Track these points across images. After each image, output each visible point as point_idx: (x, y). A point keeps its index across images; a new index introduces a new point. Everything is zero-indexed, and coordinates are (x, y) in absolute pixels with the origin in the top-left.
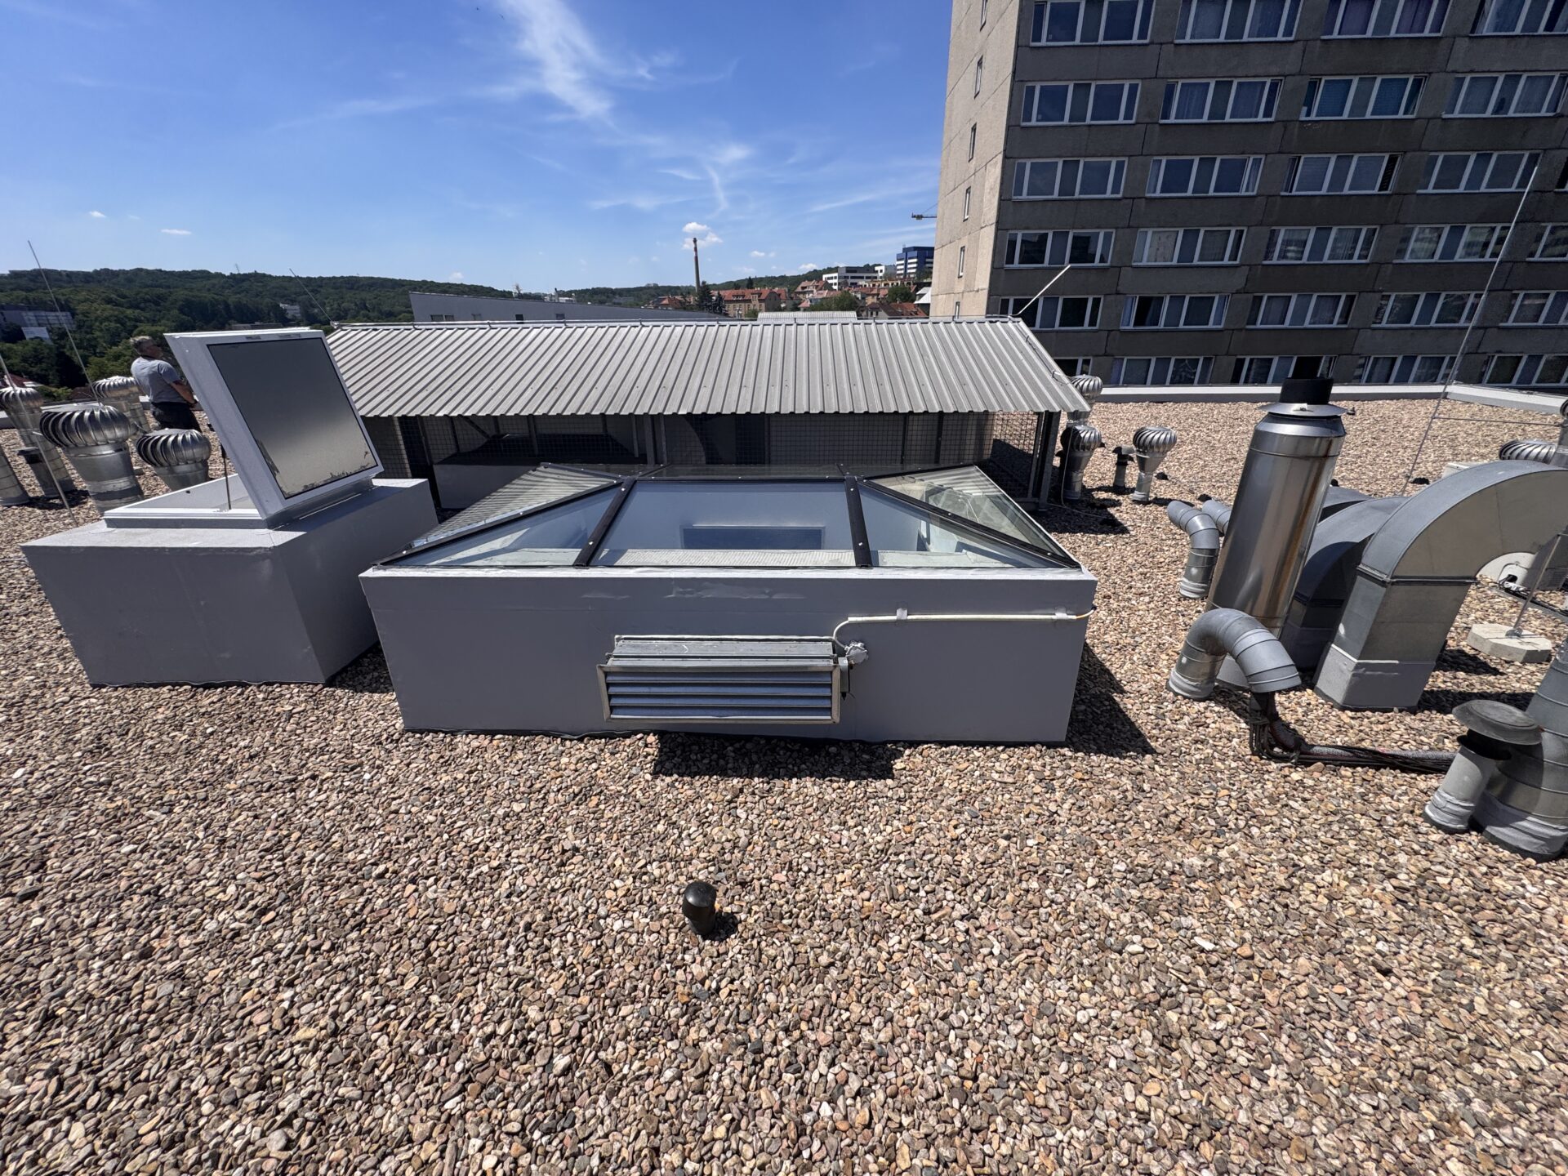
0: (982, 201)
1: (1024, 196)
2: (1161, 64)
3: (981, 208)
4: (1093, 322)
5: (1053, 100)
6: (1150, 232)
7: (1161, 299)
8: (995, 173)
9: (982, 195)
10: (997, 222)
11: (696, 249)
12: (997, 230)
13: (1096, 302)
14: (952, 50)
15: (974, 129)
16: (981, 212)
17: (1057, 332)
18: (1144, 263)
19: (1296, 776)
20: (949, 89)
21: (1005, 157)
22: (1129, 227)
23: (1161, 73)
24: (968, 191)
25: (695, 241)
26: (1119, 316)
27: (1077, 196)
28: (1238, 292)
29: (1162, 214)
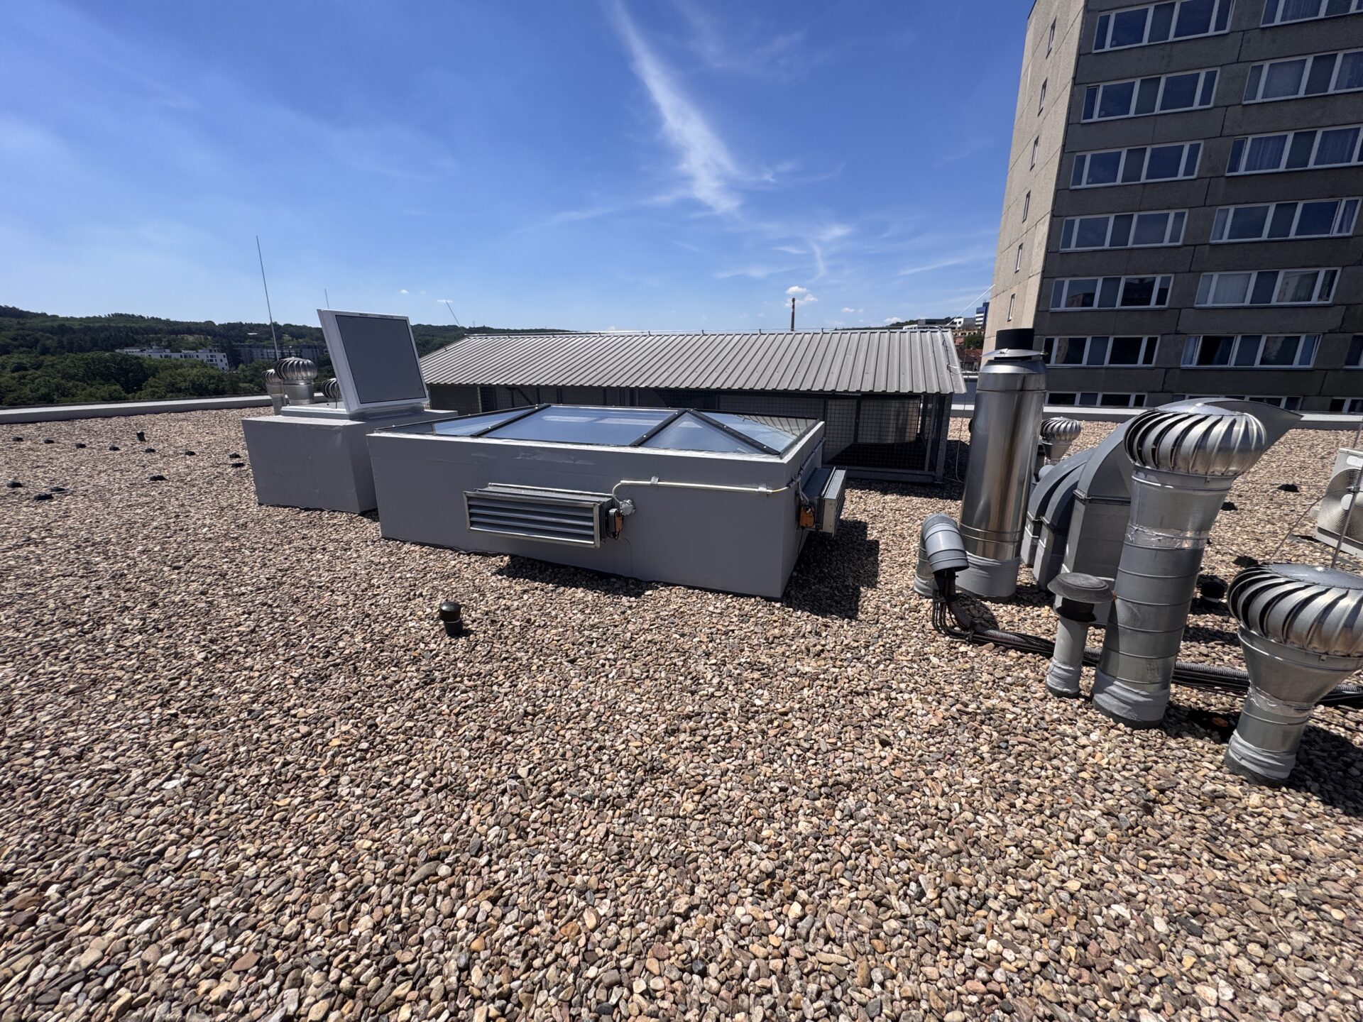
0: (1031, 254)
1: (1073, 248)
2: (1227, 123)
3: (1030, 260)
4: (1148, 359)
5: (1106, 165)
6: (1216, 277)
7: (1230, 340)
8: (1043, 229)
9: (1032, 247)
10: (1043, 272)
11: (793, 307)
12: (1043, 278)
13: (1152, 343)
14: (1015, 135)
15: (1028, 196)
16: (1030, 264)
17: (1107, 368)
18: (1209, 304)
19: (963, 649)
20: (1011, 165)
21: (1053, 216)
22: (1190, 271)
23: (1226, 132)
24: (1020, 247)
25: (794, 300)
26: (1180, 354)
27: (1130, 245)
28: (1331, 332)
29: (1229, 259)
